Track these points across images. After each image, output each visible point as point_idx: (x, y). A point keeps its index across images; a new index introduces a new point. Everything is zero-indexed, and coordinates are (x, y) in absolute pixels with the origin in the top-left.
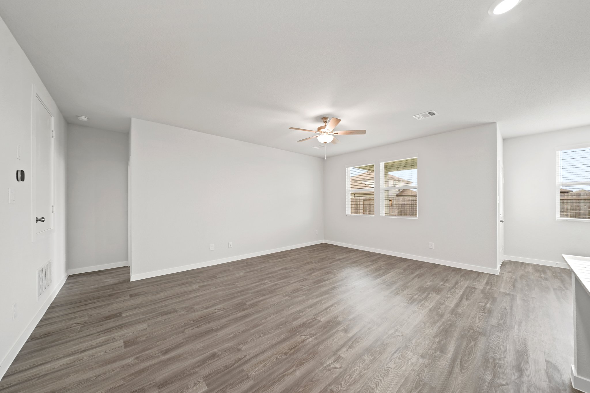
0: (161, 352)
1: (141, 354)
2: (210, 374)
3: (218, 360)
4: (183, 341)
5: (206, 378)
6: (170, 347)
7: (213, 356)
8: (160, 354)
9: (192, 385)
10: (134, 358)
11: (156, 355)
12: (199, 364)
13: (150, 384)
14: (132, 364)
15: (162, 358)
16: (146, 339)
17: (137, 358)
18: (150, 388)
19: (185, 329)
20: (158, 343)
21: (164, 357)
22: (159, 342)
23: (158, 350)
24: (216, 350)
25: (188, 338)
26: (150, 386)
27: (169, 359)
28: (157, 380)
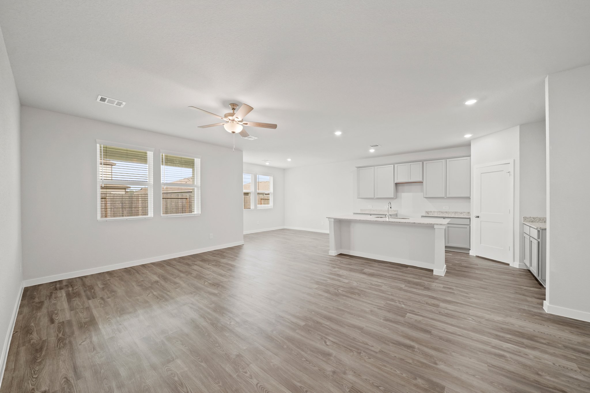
0: (414, 351)
1: (429, 363)
2: (400, 316)
3: (387, 316)
4: (391, 344)
5: (404, 316)
6: (404, 349)
7: (387, 320)
8: (416, 350)
9: (413, 319)
10: (438, 366)
11: (419, 353)
12: (399, 323)
13: (434, 337)
14: (442, 362)
15: (416, 346)
16: (417, 378)
17: (436, 364)
18: (436, 336)
19: (377, 353)
20: (411, 361)
21: (415, 345)
22: (408, 361)
23: (415, 355)
24: (382, 321)
25: (385, 343)
26: (435, 337)
27: (413, 340)
28: (429, 336)
